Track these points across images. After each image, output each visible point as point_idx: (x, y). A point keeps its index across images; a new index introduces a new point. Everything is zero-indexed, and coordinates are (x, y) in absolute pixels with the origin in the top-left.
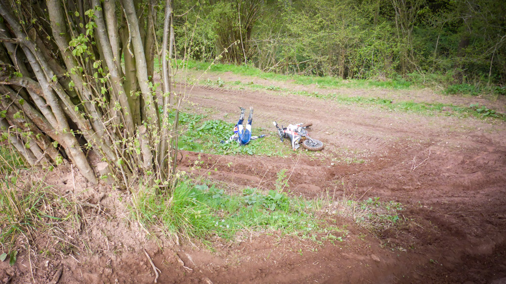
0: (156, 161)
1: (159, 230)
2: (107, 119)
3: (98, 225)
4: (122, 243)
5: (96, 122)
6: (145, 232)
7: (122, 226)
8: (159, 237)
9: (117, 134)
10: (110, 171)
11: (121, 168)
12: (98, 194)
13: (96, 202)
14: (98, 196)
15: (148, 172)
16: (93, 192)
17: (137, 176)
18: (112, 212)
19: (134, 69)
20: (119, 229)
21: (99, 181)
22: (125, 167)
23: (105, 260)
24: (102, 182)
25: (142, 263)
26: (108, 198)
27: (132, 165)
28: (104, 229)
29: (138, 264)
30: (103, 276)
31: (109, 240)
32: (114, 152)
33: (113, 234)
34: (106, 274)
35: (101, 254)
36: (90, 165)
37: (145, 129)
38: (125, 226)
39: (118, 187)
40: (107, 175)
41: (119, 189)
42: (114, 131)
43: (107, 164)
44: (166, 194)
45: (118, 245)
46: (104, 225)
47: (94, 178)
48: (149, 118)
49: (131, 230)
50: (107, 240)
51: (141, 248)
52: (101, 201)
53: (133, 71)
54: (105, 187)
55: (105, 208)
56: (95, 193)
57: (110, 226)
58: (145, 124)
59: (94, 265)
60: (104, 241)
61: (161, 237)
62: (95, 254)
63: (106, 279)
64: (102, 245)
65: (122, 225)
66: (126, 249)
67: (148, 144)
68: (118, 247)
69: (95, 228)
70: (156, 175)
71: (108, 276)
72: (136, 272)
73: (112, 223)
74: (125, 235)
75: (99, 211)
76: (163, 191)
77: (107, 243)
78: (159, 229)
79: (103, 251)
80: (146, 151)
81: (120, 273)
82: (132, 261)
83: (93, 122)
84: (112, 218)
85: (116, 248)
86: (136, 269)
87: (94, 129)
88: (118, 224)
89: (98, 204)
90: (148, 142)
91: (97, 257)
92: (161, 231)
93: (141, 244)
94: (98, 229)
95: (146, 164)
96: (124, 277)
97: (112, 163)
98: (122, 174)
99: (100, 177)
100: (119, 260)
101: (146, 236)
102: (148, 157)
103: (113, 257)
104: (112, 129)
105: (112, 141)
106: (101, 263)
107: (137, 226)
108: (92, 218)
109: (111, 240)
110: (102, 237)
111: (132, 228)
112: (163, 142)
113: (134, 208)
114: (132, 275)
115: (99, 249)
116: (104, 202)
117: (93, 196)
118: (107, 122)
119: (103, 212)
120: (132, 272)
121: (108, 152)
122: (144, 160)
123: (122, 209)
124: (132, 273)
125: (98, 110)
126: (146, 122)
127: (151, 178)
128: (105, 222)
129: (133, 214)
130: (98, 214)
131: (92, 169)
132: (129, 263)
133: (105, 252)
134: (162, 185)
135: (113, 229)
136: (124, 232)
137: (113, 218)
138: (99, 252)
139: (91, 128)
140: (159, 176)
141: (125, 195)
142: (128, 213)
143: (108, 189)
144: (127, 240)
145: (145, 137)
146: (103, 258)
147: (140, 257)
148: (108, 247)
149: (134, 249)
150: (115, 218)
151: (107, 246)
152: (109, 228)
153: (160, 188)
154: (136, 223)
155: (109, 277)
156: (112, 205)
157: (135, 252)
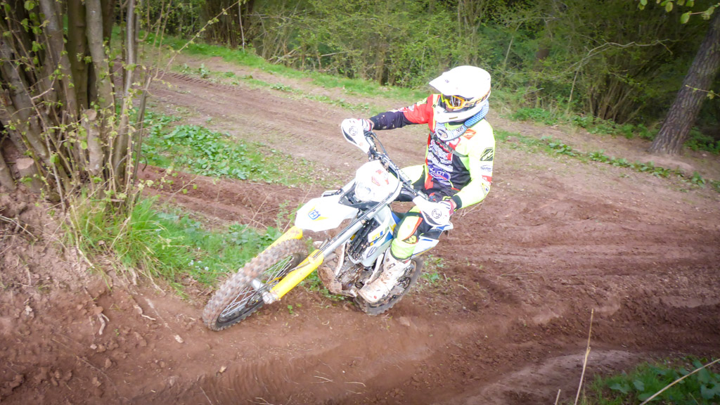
0: (109, 164)
1: (107, 263)
2: (37, 93)
3: (14, 248)
4: (51, 277)
5: (18, 96)
6: (86, 263)
7: (52, 253)
8: (107, 273)
9: (50, 117)
10: (37, 172)
11: (54, 168)
12: (17, 204)
13: (12, 215)
14: (15, 207)
15: (96, 178)
16: (9, 201)
17: (79, 183)
18: (37, 231)
19: (82, 24)
20: (47, 257)
21: (17, 185)
22: (61, 168)
23: (23, 298)
24: (22, 187)
25: (80, 307)
26: (30, 212)
27: (71, 166)
28: (24, 254)
29: (74, 308)
30: (20, 321)
31: (31, 270)
32: (45, 144)
33: (37, 263)
34: (25, 319)
35: (17, 290)
36: (6, 161)
37: (94, 114)
38: (57, 253)
39: (48, 197)
40: (31, 176)
41: (48, 200)
42: (47, 112)
43: (32, 162)
44: (120, 213)
45: (45, 279)
46: (23, 249)
47: (10, 180)
48: (101, 99)
49: (65, 259)
50: (27, 270)
51: (80, 285)
52: (20, 214)
53: (81, 27)
54: (27, 195)
55: (27, 225)
56: (12, 202)
57: (32, 251)
58: (96, 106)
59: (6, 304)
60: (24, 271)
61: (110, 273)
62: (8, 289)
63: (25, 326)
64: (20, 277)
65: (52, 251)
66: (57, 286)
67: (98, 136)
68: (45, 282)
69: (10, 252)
70: (107, 184)
71: (27, 321)
72: (70, 318)
73: (37, 248)
74: (57, 267)
75: (17, 228)
76: (116, 208)
77: (29, 274)
78: (108, 261)
79: (21, 286)
80: (94, 147)
81: (45, 318)
82: (65, 303)
83: (15, 95)
84: (37, 240)
85: (41, 283)
86: (71, 314)
87: (14, 107)
88: (46, 249)
89: (16, 218)
90: (98, 134)
91: (11, 294)
92: (110, 264)
93: (79, 279)
94: (14, 254)
95: (93, 166)
96: (53, 324)
97: (41, 160)
98: (54, 179)
99: (21, 179)
100: (45, 300)
101: (87, 268)
102: (96, 157)
103: (36, 296)
104: (44, 108)
105: (42, 128)
106: (17, 302)
107: (75, 254)
108: (6, 237)
109: (35, 271)
110: (21, 266)
111: (68, 257)
112: (121, 138)
113: (72, 228)
114: (64, 323)
115: (15, 282)
116: (25, 216)
117: (8, 205)
118: (38, 97)
119: (24, 230)
120: (64, 318)
121: (35, 143)
122: (91, 160)
123: (53, 228)
124: (64, 320)
125: (24, 77)
126: (96, 103)
127: (99, 187)
128: (26, 245)
129: (70, 236)
130: (16, 232)
131: (8, 167)
132: (60, 306)
133: (24, 287)
134: (116, 198)
135: (37, 255)
136: (54, 262)
137: (39, 241)
138: (15, 286)
139: (11, 103)
140: (112, 187)
141: (59, 210)
142: (61, 234)
143: (32, 199)
144: (59, 273)
145: (95, 126)
146: (21, 295)
147: (77, 298)
148: (30, 281)
149: (68, 286)
150: (41, 240)
151: (28, 279)
152: (32, 253)
153: (113, 203)
154: (74, 251)
155: (29, 323)
156: (37, 220)
157: (70, 291)
